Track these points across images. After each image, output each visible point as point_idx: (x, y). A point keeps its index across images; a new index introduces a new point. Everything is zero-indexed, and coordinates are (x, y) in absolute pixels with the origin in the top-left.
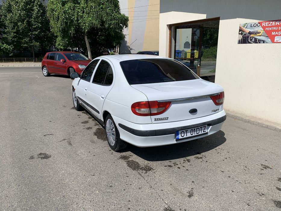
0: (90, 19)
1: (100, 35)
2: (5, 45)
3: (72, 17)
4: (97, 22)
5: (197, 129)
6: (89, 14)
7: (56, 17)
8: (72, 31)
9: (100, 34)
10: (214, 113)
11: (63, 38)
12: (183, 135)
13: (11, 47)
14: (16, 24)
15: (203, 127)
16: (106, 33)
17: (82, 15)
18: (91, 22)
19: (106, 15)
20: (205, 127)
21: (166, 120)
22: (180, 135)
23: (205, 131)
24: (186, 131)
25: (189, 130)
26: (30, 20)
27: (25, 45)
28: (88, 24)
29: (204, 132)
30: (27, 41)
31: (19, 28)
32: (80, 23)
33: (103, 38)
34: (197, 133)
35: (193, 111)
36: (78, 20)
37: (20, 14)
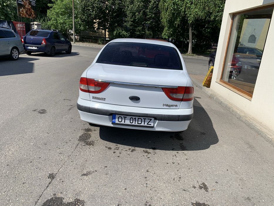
0: (197, 10)
1: (207, 28)
2: (124, 31)
3: (180, 8)
4: (203, 13)
5: (138, 119)
6: (196, 5)
7: (166, 8)
8: (177, 22)
9: (207, 26)
10: (168, 108)
11: (169, 28)
12: (120, 120)
13: (128, 34)
14: (134, 14)
15: (148, 119)
16: (213, 26)
17: (190, 6)
18: (197, 13)
19: (214, 6)
20: (151, 120)
21: (103, 100)
22: (117, 120)
23: (151, 125)
24: (125, 117)
25: (129, 117)
26: (146, 11)
27: (138, 33)
28: (193, 15)
29: (147, 124)
30: (140, 29)
31: (136, 17)
32: (186, 14)
33: (209, 30)
34: (138, 123)
35: (135, 99)
36: (185, 12)
37: (139, 6)
